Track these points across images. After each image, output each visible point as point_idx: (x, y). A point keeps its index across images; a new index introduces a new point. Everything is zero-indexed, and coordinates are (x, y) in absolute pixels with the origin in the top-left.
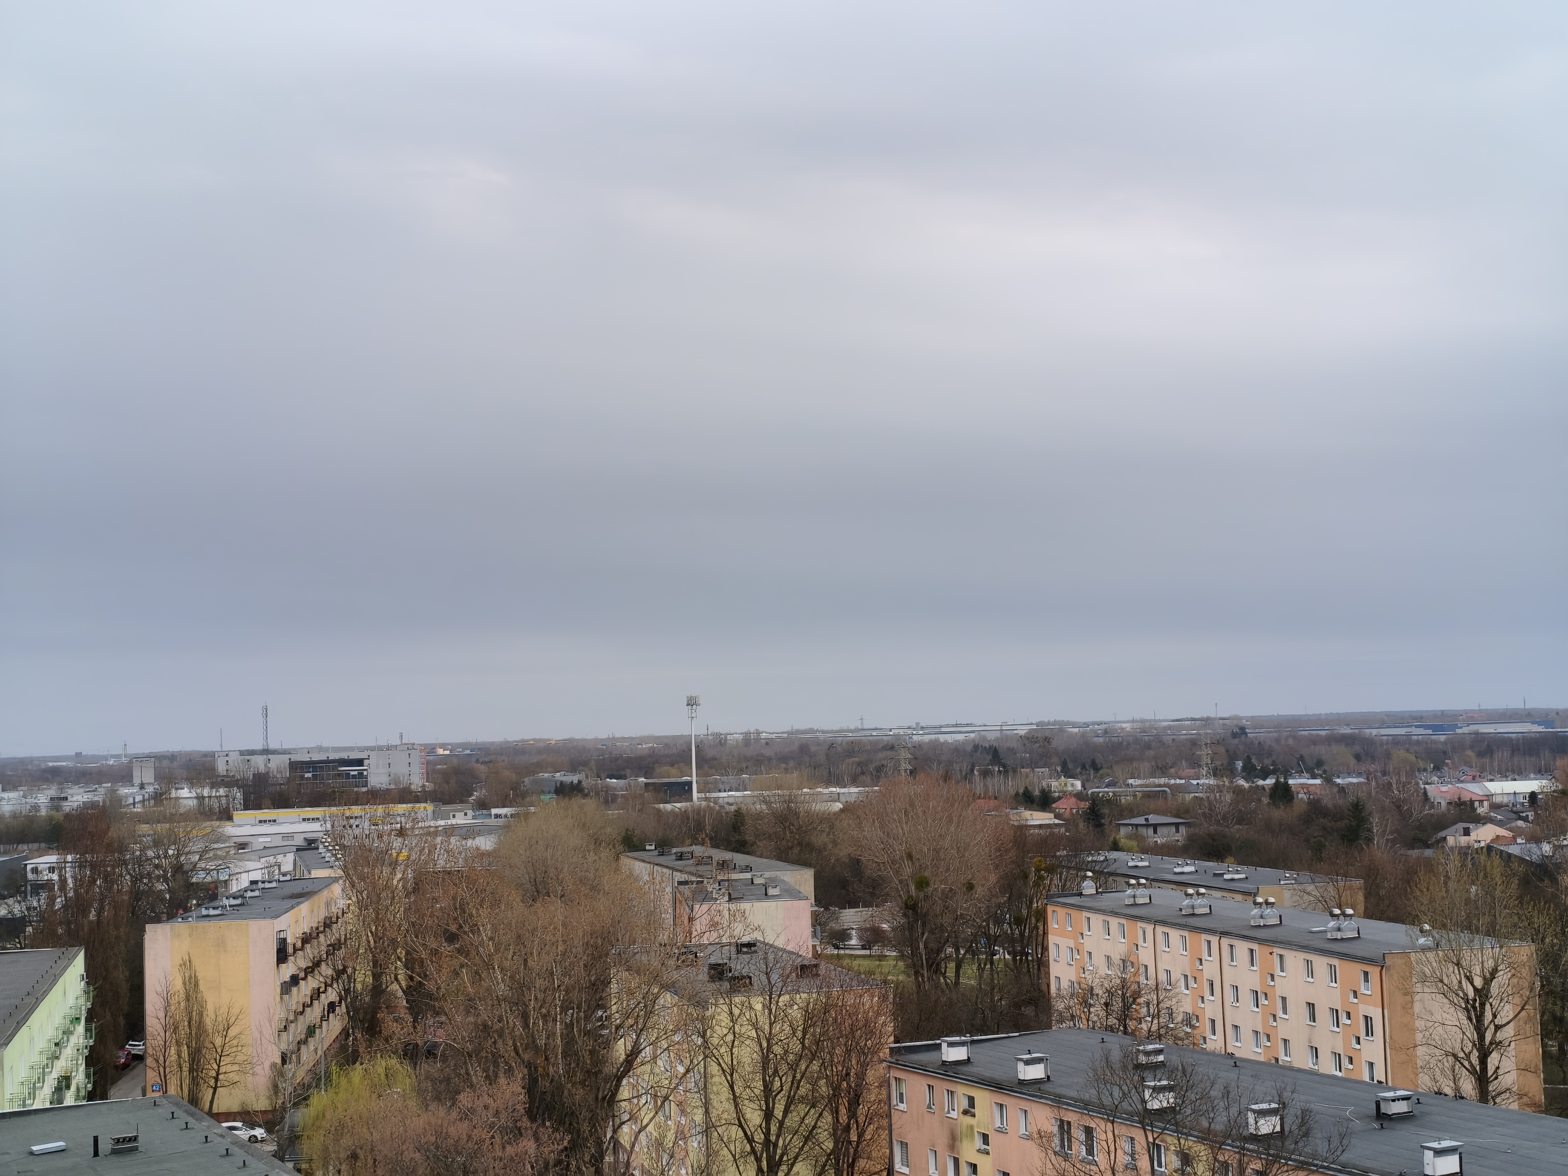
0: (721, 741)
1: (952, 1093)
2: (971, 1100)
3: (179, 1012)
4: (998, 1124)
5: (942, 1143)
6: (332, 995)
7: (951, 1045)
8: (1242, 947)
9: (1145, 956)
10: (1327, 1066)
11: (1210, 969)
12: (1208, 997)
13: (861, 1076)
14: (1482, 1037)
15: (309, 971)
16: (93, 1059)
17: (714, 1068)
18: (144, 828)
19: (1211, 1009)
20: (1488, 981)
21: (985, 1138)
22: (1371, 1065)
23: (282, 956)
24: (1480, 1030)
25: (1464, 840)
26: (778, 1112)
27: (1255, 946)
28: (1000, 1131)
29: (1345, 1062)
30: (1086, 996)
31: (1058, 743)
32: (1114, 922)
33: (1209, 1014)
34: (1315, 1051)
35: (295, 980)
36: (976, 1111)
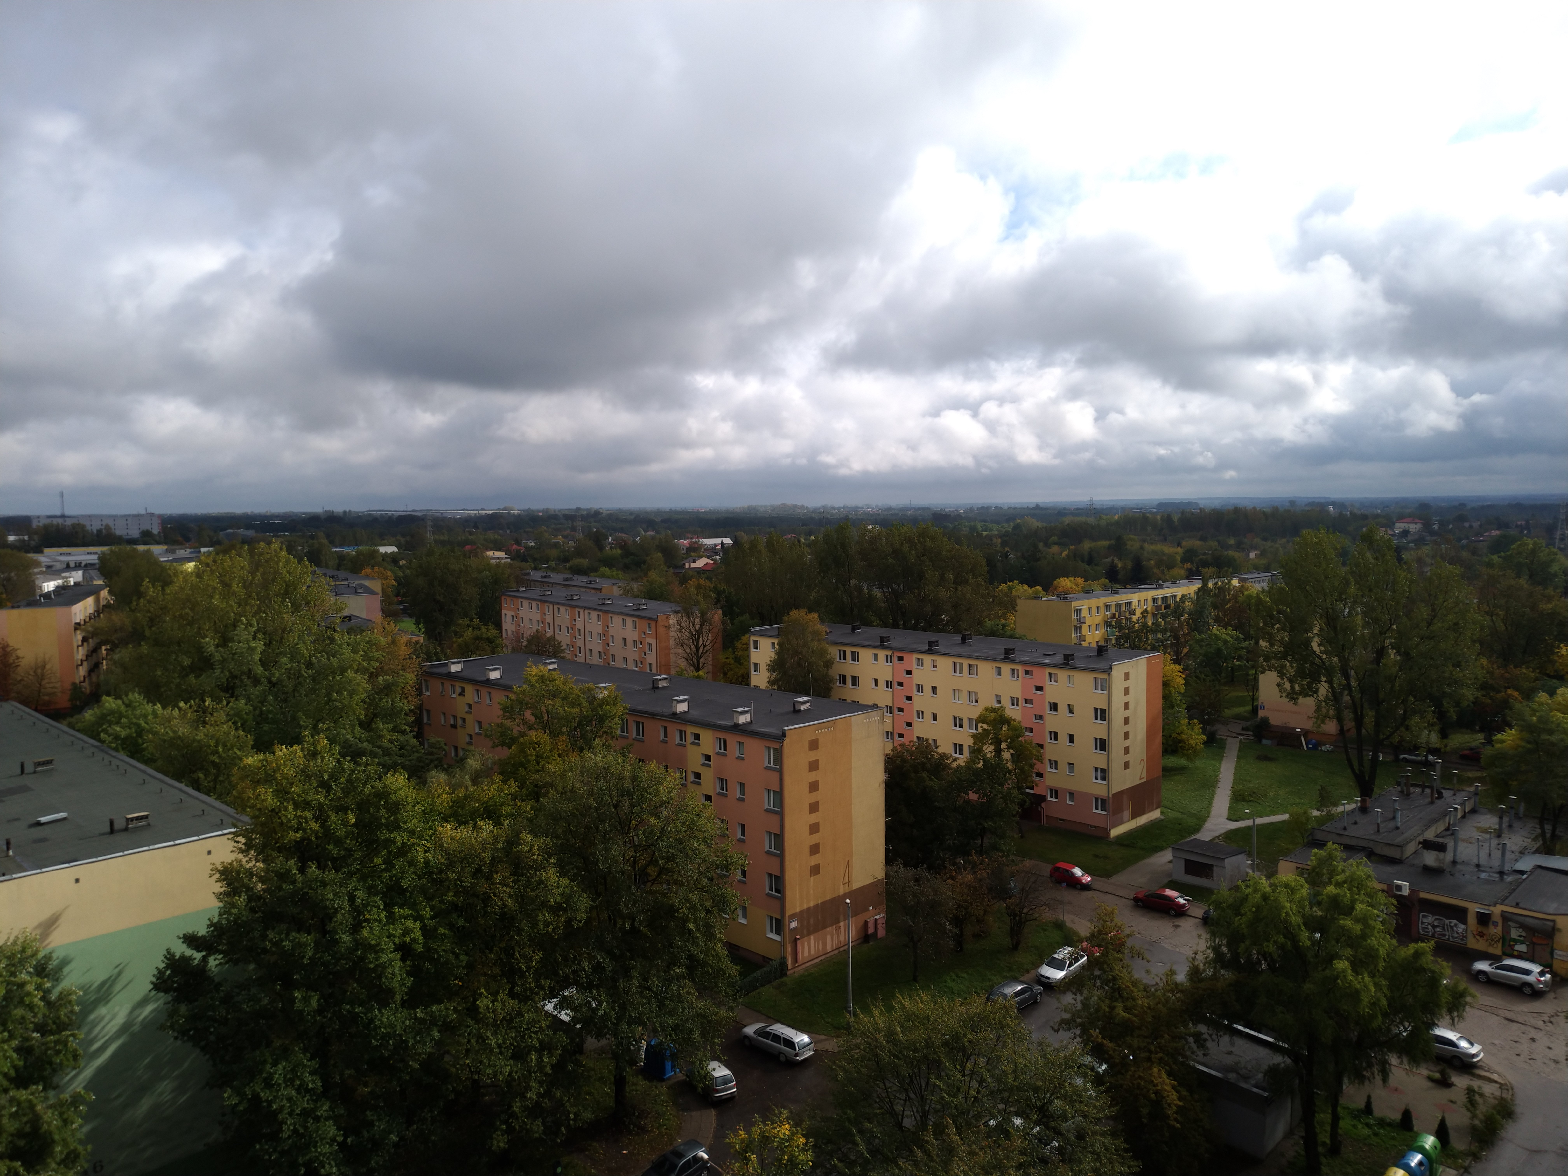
1: (453, 686)
2: (463, 689)
4: (476, 699)
5: (449, 709)
7: (454, 663)
8: (594, 614)
9: (548, 619)
10: (631, 666)
11: (579, 624)
12: (578, 636)
14: (698, 650)
19: (579, 643)
20: (701, 627)
21: (470, 706)
22: (651, 665)
23: (77, 626)
24: (697, 648)
25: (693, 565)
27: (600, 613)
28: (477, 703)
29: (639, 663)
30: (520, 638)
32: (534, 604)
33: (578, 645)
34: (625, 659)
35: (84, 639)
36: (466, 693)
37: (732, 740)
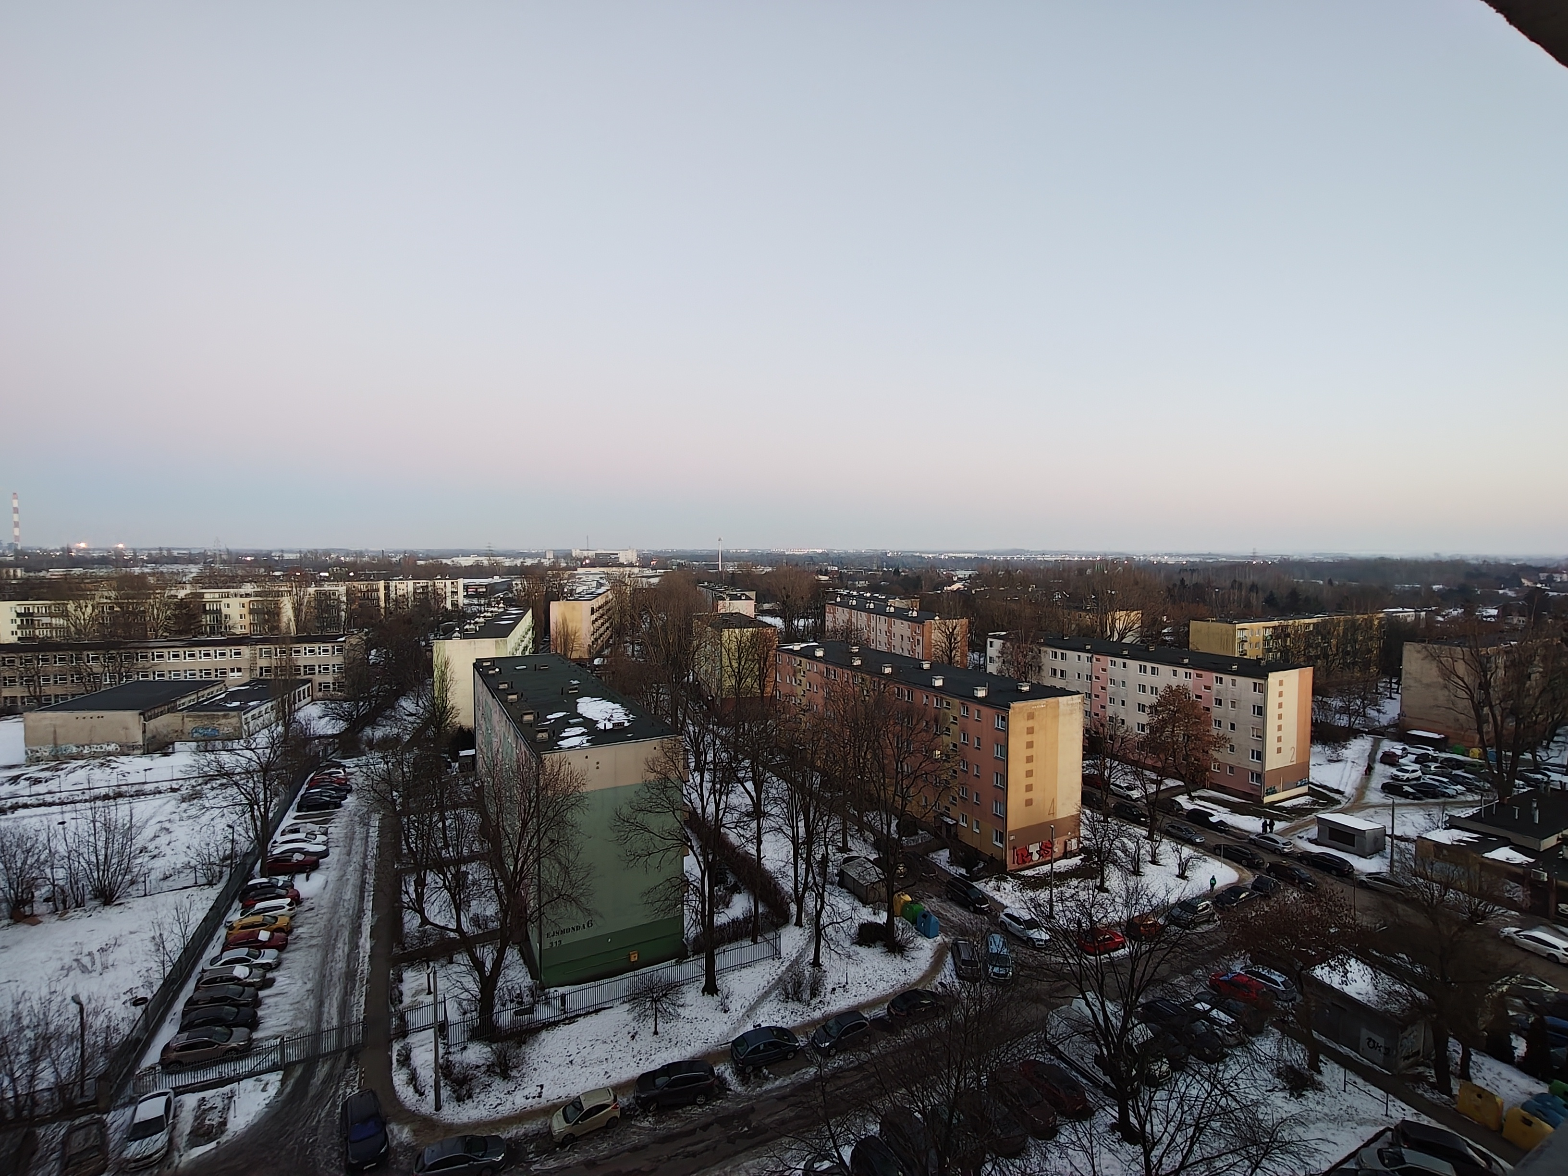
0: (728, 552)
1: (795, 659)
2: (801, 662)
3: (560, 627)
4: (808, 669)
5: (791, 674)
6: (607, 624)
7: (795, 645)
8: (883, 618)
9: (854, 620)
10: (906, 653)
11: (873, 624)
12: (872, 632)
13: (767, 653)
14: (951, 646)
15: (601, 617)
16: (534, 641)
17: (723, 650)
18: (550, 572)
19: (873, 636)
20: (953, 630)
21: (804, 673)
22: (918, 653)
23: (593, 612)
24: (950, 644)
25: (949, 588)
26: (743, 663)
27: (887, 618)
29: (911, 652)
30: (835, 631)
31: (831, 555)
33: (872, 638)
34: (902, 649)
35: (596, 620)
36: (802, 665)
37: (974, 708)
